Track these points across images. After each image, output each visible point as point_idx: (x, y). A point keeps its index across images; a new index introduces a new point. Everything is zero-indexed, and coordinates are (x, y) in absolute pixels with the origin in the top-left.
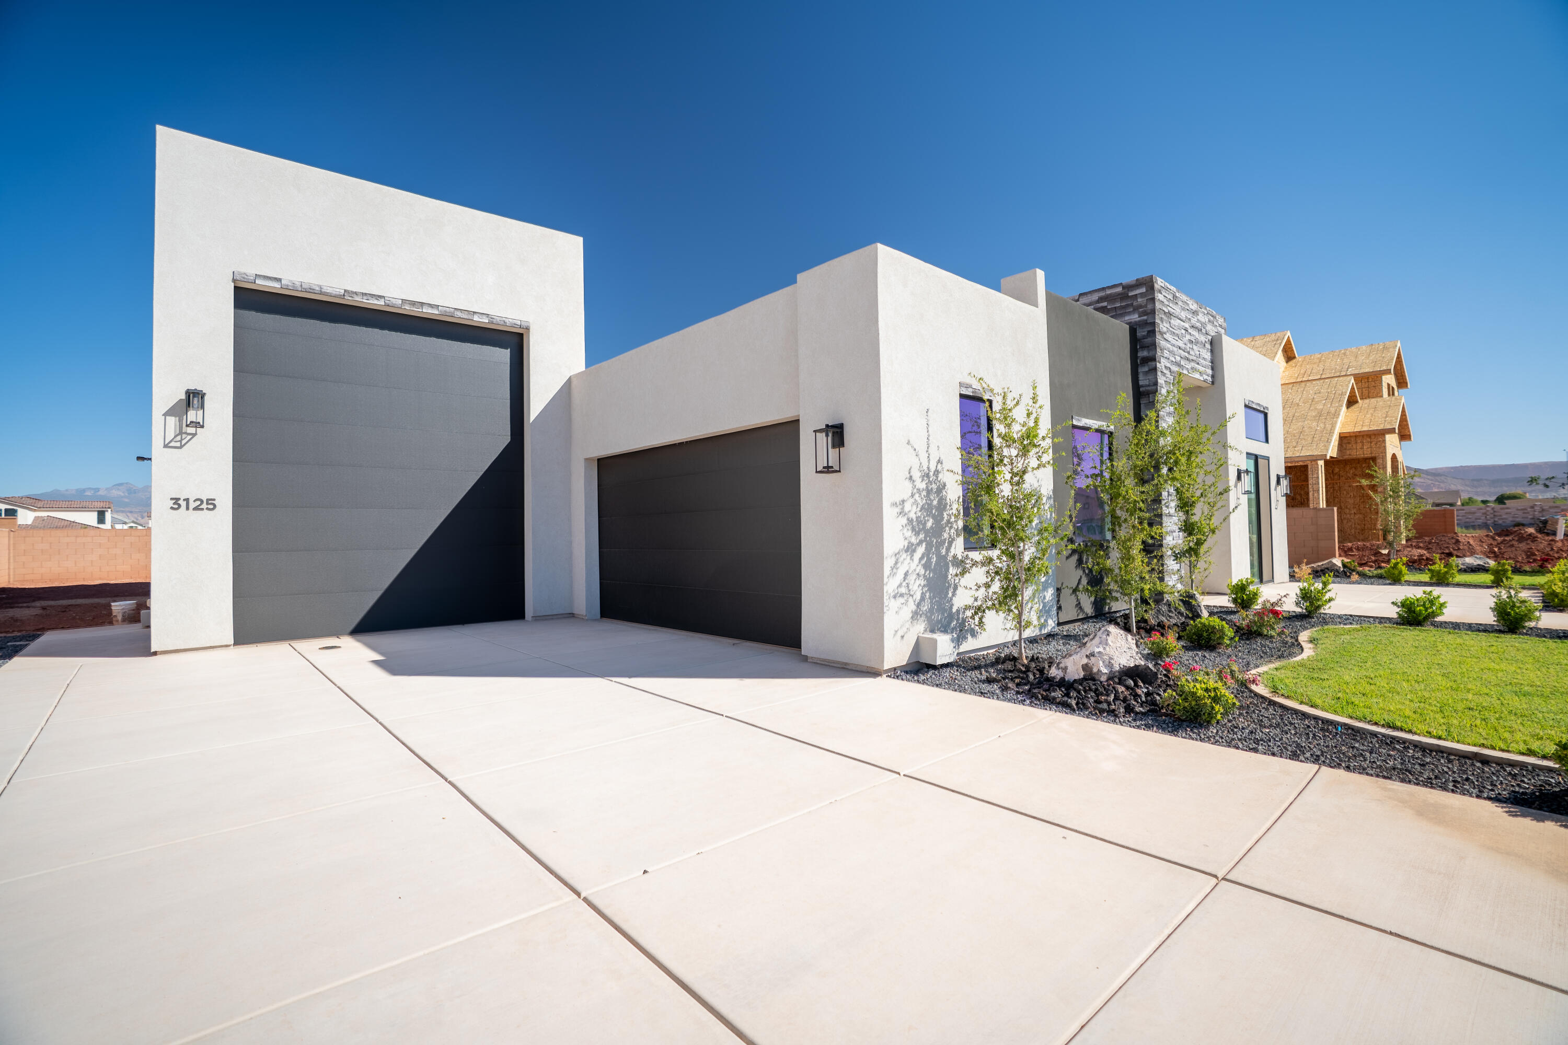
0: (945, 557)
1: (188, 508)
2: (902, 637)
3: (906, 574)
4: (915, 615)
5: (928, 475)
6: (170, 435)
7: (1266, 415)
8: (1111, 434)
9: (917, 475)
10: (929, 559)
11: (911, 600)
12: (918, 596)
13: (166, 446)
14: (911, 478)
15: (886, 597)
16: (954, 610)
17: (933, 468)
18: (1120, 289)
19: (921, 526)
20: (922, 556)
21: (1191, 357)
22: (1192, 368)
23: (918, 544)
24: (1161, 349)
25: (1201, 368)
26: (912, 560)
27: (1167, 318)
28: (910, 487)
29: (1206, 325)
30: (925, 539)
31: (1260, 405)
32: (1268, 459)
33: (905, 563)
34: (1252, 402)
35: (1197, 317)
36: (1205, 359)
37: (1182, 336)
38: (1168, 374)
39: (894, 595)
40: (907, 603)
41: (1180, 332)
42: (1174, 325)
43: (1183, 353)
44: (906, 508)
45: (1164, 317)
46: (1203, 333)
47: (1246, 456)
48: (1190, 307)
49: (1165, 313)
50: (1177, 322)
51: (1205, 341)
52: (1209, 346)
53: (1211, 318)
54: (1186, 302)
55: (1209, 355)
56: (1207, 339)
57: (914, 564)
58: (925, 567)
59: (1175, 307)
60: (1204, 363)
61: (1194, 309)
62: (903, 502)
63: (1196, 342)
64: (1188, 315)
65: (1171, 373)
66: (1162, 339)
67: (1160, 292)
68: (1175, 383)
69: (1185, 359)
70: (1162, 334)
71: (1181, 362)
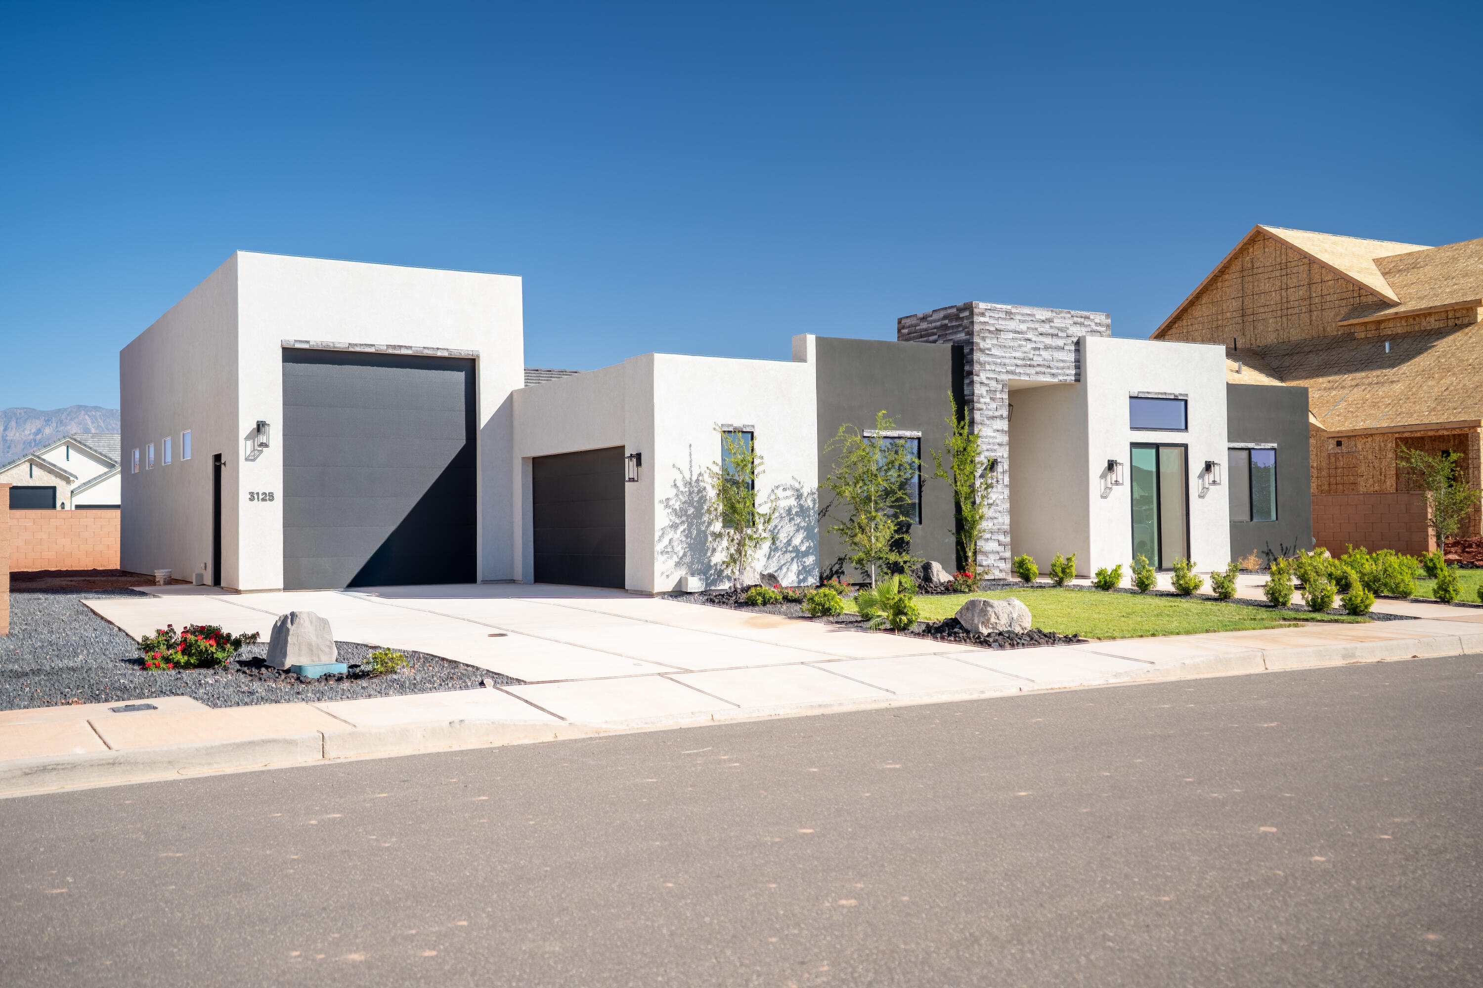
0: (705, 532)
1: (258, 499)
2: (668, 576)
3: (671, 540)
4: (678, 564)
5: (690, 483)
6: (248, 453)
7: (1186, 401)
8: (919, 439)
9: (680, 484)
10: (690, 532)
11: (675, 555)
12: (681, 554)
13: (247, 459)
14: (675, 485)
15: (656, 554)
16: (712, 564)
17: (694, 478)
18: (954, 310)
19: (683, 513)
20: (684, 531)
21: (1035, 363)
22: (1037, 373)
23: (681, 523)
24: (980, 363)
25: (1053, 371)
26: (676, 533)
27: (993, 336)
28: (674, 491)
29: (1068, 328)
30: (687, 521)
31: (1165, 393)
32: (1186, 446)
33: (671, 534)
34: (1148, 393)
35: (1052, 324)
36: (1063, 361)
37: (1020, 346)
38: (993, 384)
39: (662, 553)
40: (671, 557)
41: (1016, 344)
42: (1006, 339)
43: (1020, 362)
44: (671, 503)
45: (989, 335)
46: (1062, 337)
47: (1134, 445)
48: (1037, 317)
49: (990, 331)
50: (1011, 335)
51: (1065, 344)
52: (1073, 348)
53: (1079, 320)
54: (1029, 315)
55: (1072, 357)
56: (1069, 341)
57: (678, 535)
58: (687, 537)
59: (1007, 323)
60: (1062, 365)
61: (1043, 318)
62: (668, 499)
63: (1046, 348)
64: (1033, 326)
65: (997, 381)
66: (983, 355)
67: (983, 314)
68: (1004, 390)
69: (1026, 366)
70: (982, 351)
71: (1017, 371)
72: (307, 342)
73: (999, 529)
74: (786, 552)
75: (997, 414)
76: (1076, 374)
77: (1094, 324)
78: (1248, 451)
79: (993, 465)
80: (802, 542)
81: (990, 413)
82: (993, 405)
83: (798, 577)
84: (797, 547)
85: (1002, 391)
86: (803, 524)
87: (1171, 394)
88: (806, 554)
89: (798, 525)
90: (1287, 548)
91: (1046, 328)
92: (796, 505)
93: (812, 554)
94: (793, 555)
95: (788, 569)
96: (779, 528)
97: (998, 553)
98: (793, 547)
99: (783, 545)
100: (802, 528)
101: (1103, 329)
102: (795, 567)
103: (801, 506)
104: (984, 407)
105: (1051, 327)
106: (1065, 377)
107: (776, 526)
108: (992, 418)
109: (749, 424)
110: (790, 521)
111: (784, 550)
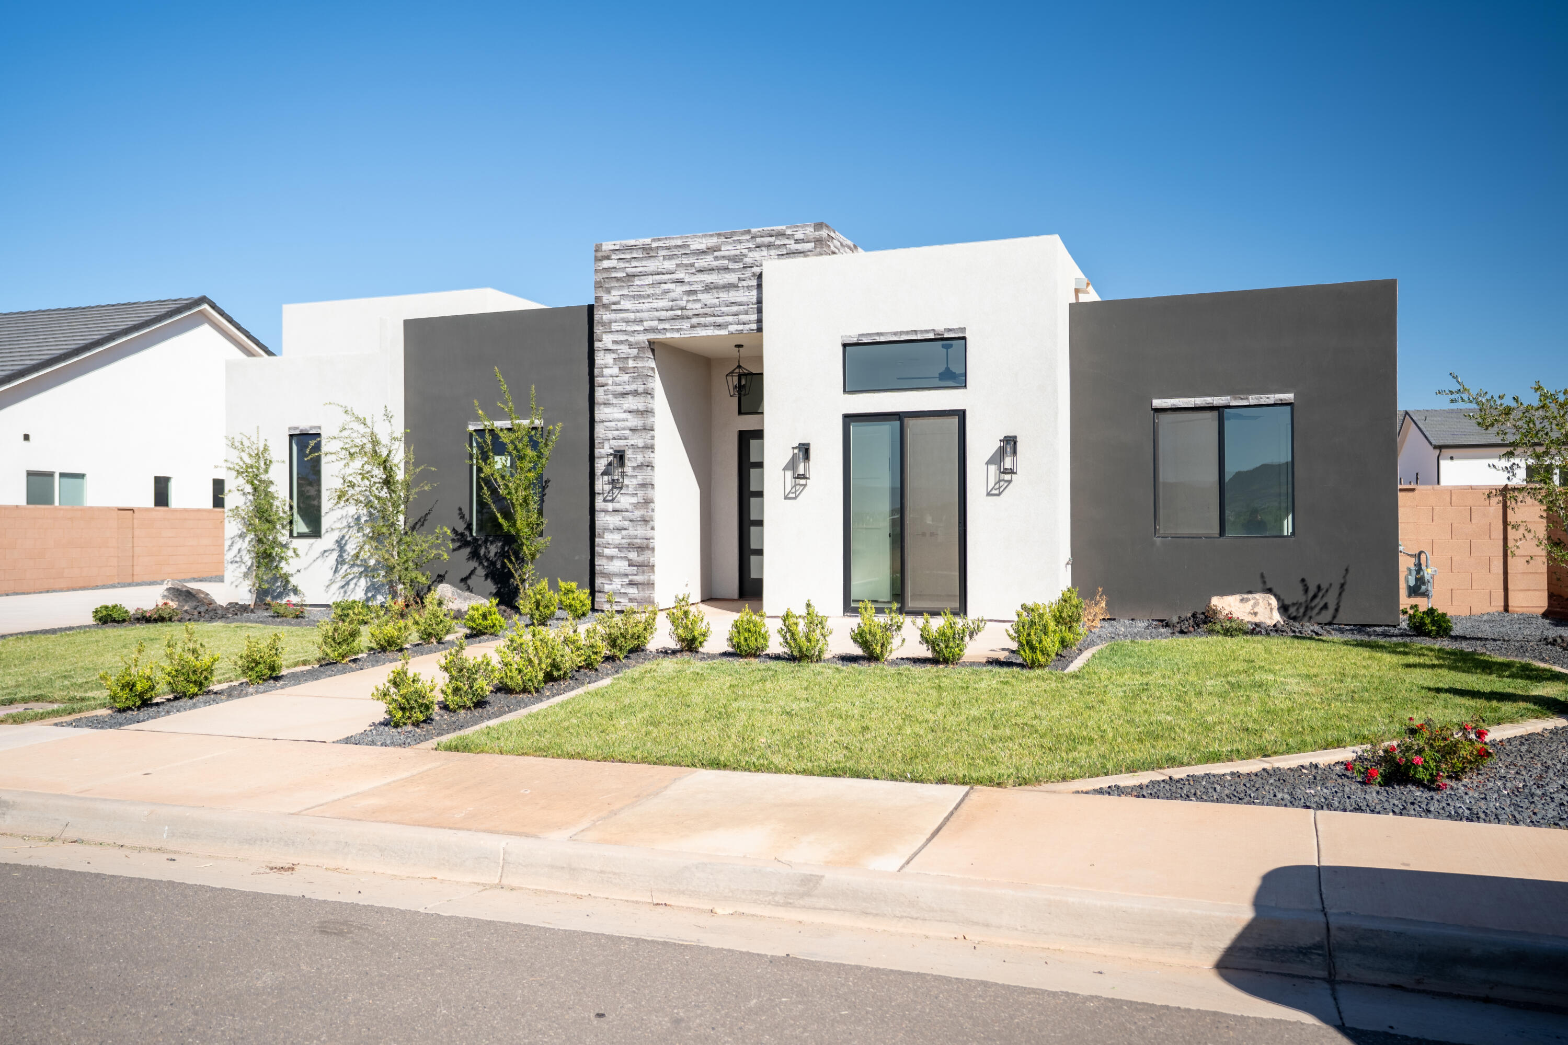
2: (237, 586)
3: (239, 551)
7: (963, 340)
11: (243, 565)
12: (249, 563)
21: (690, 313)
22: (693, 326)
24: (603, 324)
25: (719, 320)
27: (624, 284)
29: (745, 256)
31: (916, 332)
32: (961, 415)
34: (878, 334)
35: (716, 254)
36: (735, 304)
37: (666, 292)
38: (624, 349)
39: (231, 562)
41: (658, 291)
42: (641, 286)
43: (664, 314)
45: (617, 285)
46: (734, 270)
47: (848, 419)
49: (617, 279)
50: (649, 280)
51: (740, 279)
52: (752, 283)
53: (767, 240)
54: (679, 246)
55: (750, 296)
56: (748, 273)
57: (245, 544)
59: (644, 263)
60: (735, 309)
61: (703, 247)
63: (708, 288)
64: (685, 261)
65: (631, 346)
66: (607, 313)
67: (608, 258)
68: (641, 355)
69: (675, 318)
70: (606, 307)
71: (661, 326)
73: (629, 544)
74: (353, 566)
75: (628, 388)
76: (755, 322)
77: (792, 242)
78: (1216, 413)
79: (618, 458)
80: (371, 555)
81: (619, 389)
82: (625, 377)
83: (366, 594)
84: (365, 560)
87: (927, 331)
88: (376, 568)
89: (367, 535)
90: (1319, 588)
91: (706, 261)
94: (362, 569)
95: (356, 584)
96: (347, 538)
97: (626, 575)
98: (362, 560)
99: (350, 558)
101: (811, 245)
102: (363, 583)
104: (610, 381)
105: (716, 258)
106: (741, 327)
107: (343, 537)
108: (623, 395)
109: (315, 427)
110: (358, 531)
111: (352, 563)
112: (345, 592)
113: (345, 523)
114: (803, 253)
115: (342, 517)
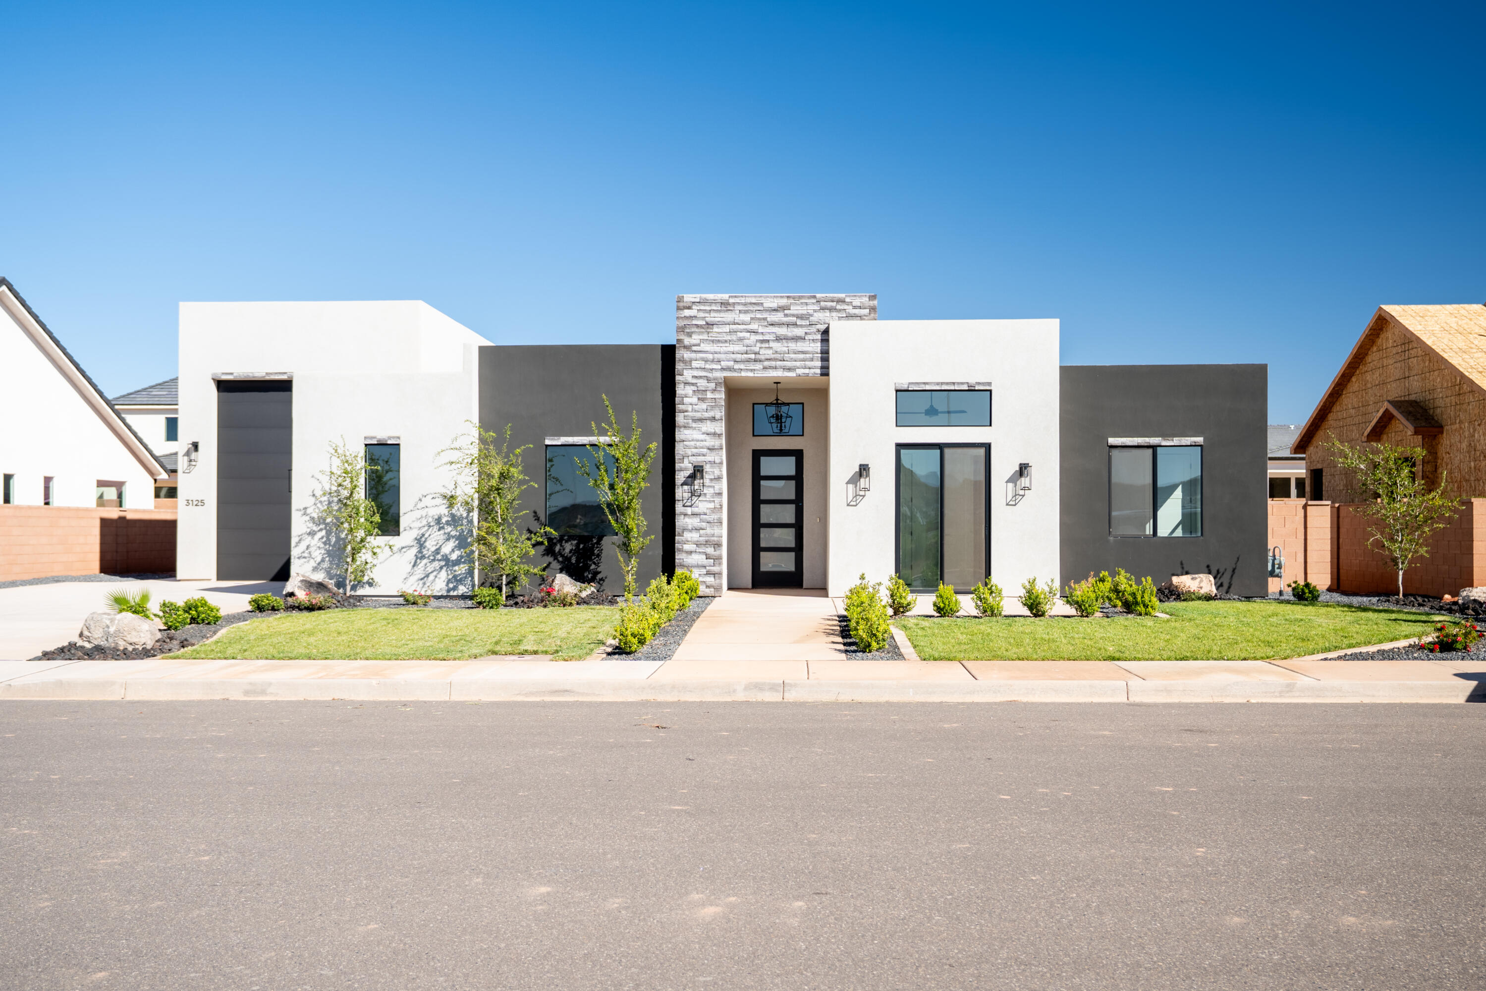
1: (192, 504)
3: (308, 547)
4: (315, 569)
5: (330, 493)
6: (185, 467)
7: (989, 392)
9: (319, 494)
10: (328, 539)
11: (312, 560)
12: (319, 559)
13: (184, 472)
14: (314, 495)
15: (292, 557)
17: (334, 489)
19: (321, 521)
20: (322, 538)
21: (762, 357)
22: (765, 368)
23: (319, 531)
24: (683, 361)
25: (788, 364)
26: (312, 538)
27: (703, 330)
28: (313, 500)
29: (812, 315)
30: (325, 528)
31: (954, 383)
32: (987, 447)
33: (308, 540)
34: (925, 383)
35: (786, 312)
36: (803, 352)
37: (741, 339)
38: (702, 383)
39: (299, 557)
40: (308, 561)
41: (734, 338)
42: (719, 333)
43: (739, 357)
44: (309, 511)
45: (697, 330)
46: (801, 326)
47: (900, 446)
48: (765, 305)
49: (697, 326)
50: (727, 329)
51: (806, 333)
52: (819, 337)
53: (829, 304)
54: (754, 304)
55: (818, 347)
56: (813, 329)
57: (316, 541)
58: (325, 543)
59: (722, 315)
61: (774, 305)
62: (305, 508)
63: (778, 339)
64: (759, 316)
65: (709, 380)
66: (688, 352)
67: (689, 308)
68: (718, 389)
69: (748, 361)
70: (688, 348)
71: (737, 366)
72: (232, 374)
73: (706, 542)
74: (434, 560)
75: (706, 415)
76: (822, 368)
77: (851, 307)
78: (1150, 451)
79: (698, 472)
80: (453, 551)
81: (698, 415)
82: (704, 406)
83: (447, 585)
84: (446, 556)
85: (714, 391)
86: (453, 533)
87: (962, 383)
88: (457, 562)
89: (449, 533)
90: (1218, 571)
91: (778, 317)
92: (447, 514)
93: (464, 563)
94: (443, 563)
95: (436, 577)
96: (426, 536)
97: (705, 567)
98: (443, 556)
99: (430, 553)
100: (453, 537)
101: (867, 311)
102: (443, 574)
103: (453, 516)
104: (689, 408)
105: (786, 315)
106: (807, 371)
107: (423, 535)
108: (701, 420)
109: (394, 437)
110: (439, 530)
111: (432, 558)
112: (424, 584)
113: (424, 522)
114: (861, 317)
115: (422, 517)
